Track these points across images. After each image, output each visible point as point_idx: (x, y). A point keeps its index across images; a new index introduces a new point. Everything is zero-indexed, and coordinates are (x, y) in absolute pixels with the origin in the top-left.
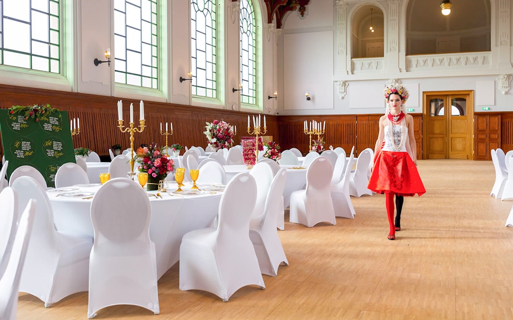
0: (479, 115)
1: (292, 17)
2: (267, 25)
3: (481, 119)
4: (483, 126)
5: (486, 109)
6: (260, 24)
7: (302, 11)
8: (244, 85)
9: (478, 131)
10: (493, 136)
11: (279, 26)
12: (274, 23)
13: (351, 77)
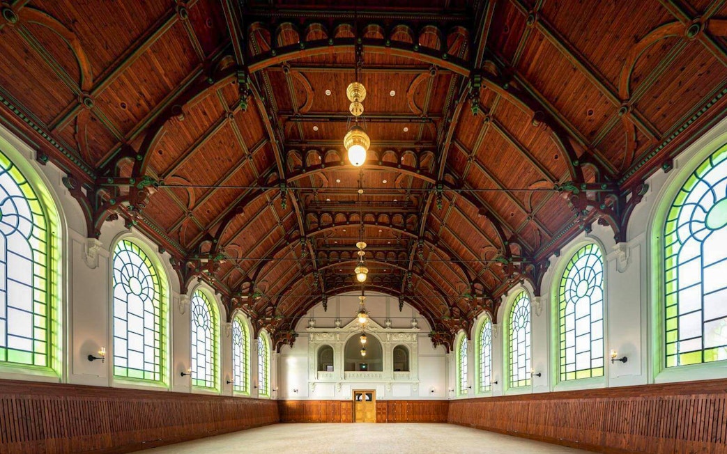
0: (377, 401)
1: (286, 347)
2: (272, 351)
3: (378, 404)
4: (379, 407)
5: (381, 399)
6: (268, 351)
7: (292, 345)
8: (260, 384)
9: (378, 409)
10: (384, 411)
11: (278, 352)
12: (276, 351)
13: (317, 381)
